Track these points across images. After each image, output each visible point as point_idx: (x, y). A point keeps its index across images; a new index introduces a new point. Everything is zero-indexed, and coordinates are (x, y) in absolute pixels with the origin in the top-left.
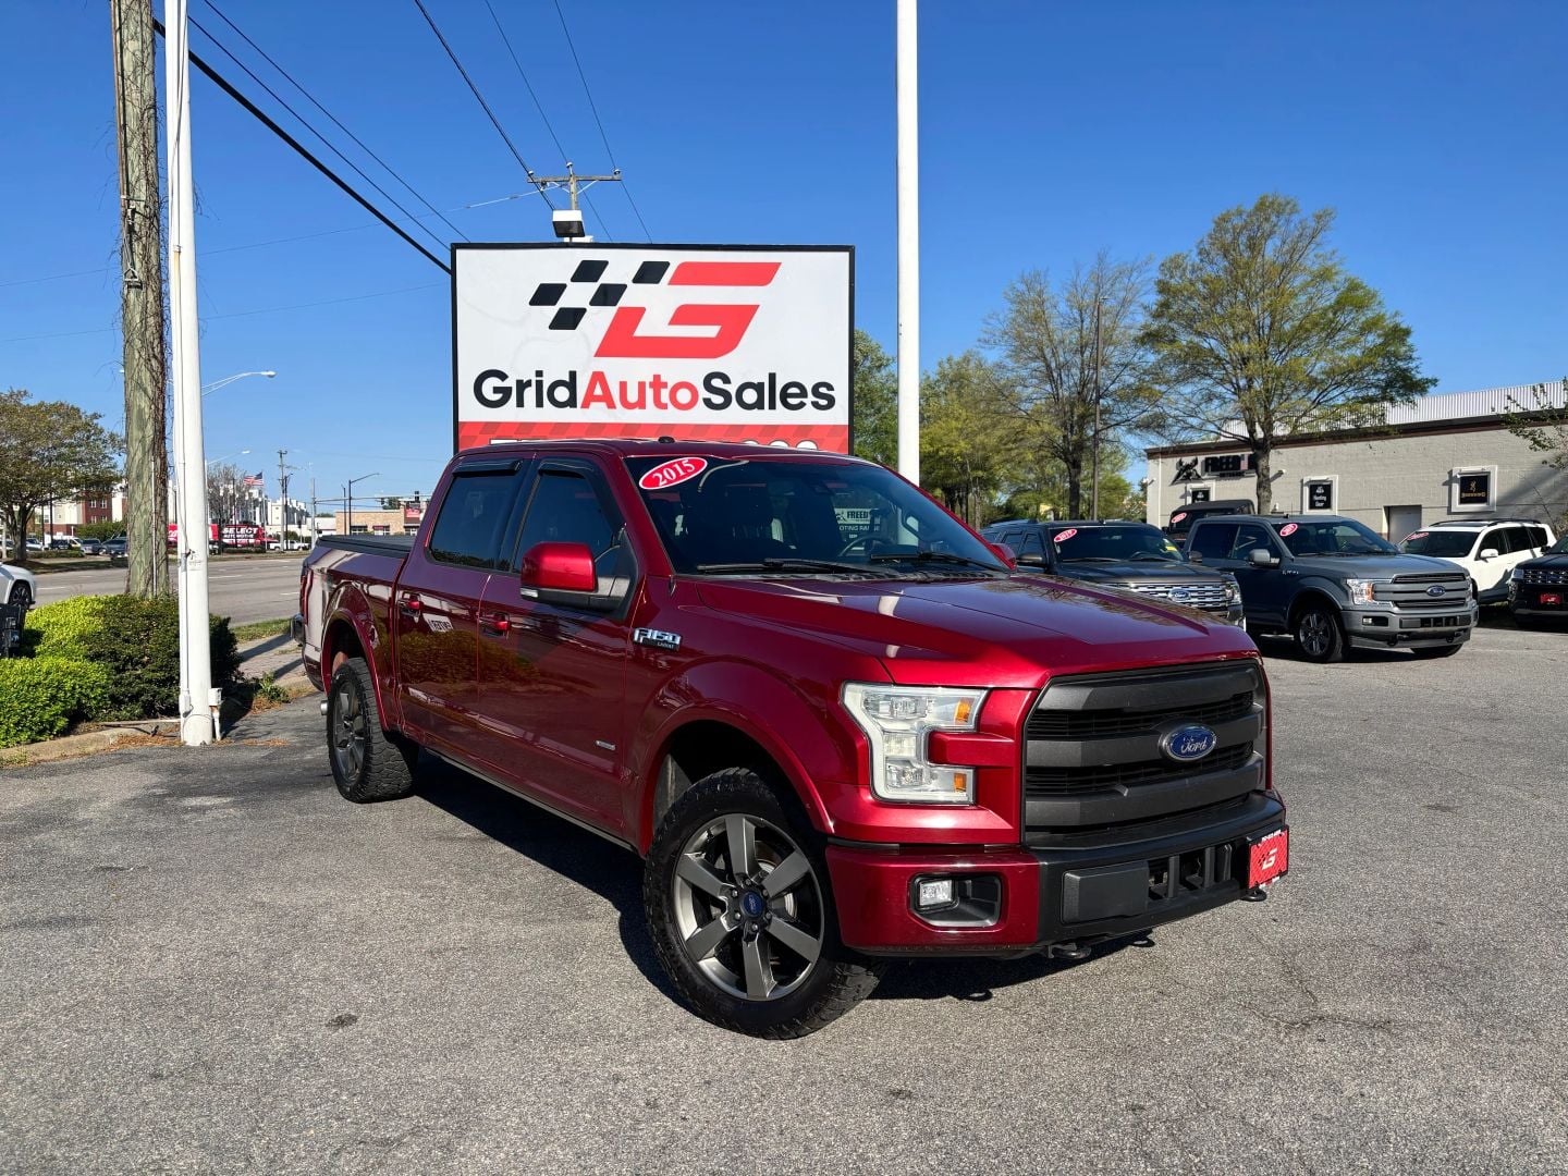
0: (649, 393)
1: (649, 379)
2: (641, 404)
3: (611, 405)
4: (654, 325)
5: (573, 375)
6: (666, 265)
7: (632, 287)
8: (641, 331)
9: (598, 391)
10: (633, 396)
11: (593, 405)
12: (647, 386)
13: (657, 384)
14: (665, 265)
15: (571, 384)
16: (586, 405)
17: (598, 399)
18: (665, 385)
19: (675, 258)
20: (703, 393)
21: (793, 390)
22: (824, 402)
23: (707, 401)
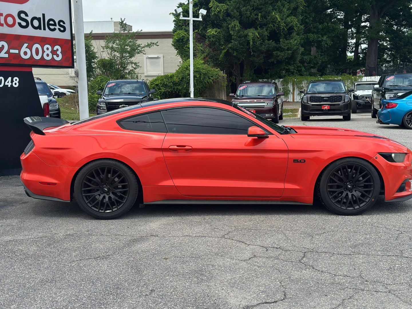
21: (51, 22)
22: (62, 29)
23: (20, 24)
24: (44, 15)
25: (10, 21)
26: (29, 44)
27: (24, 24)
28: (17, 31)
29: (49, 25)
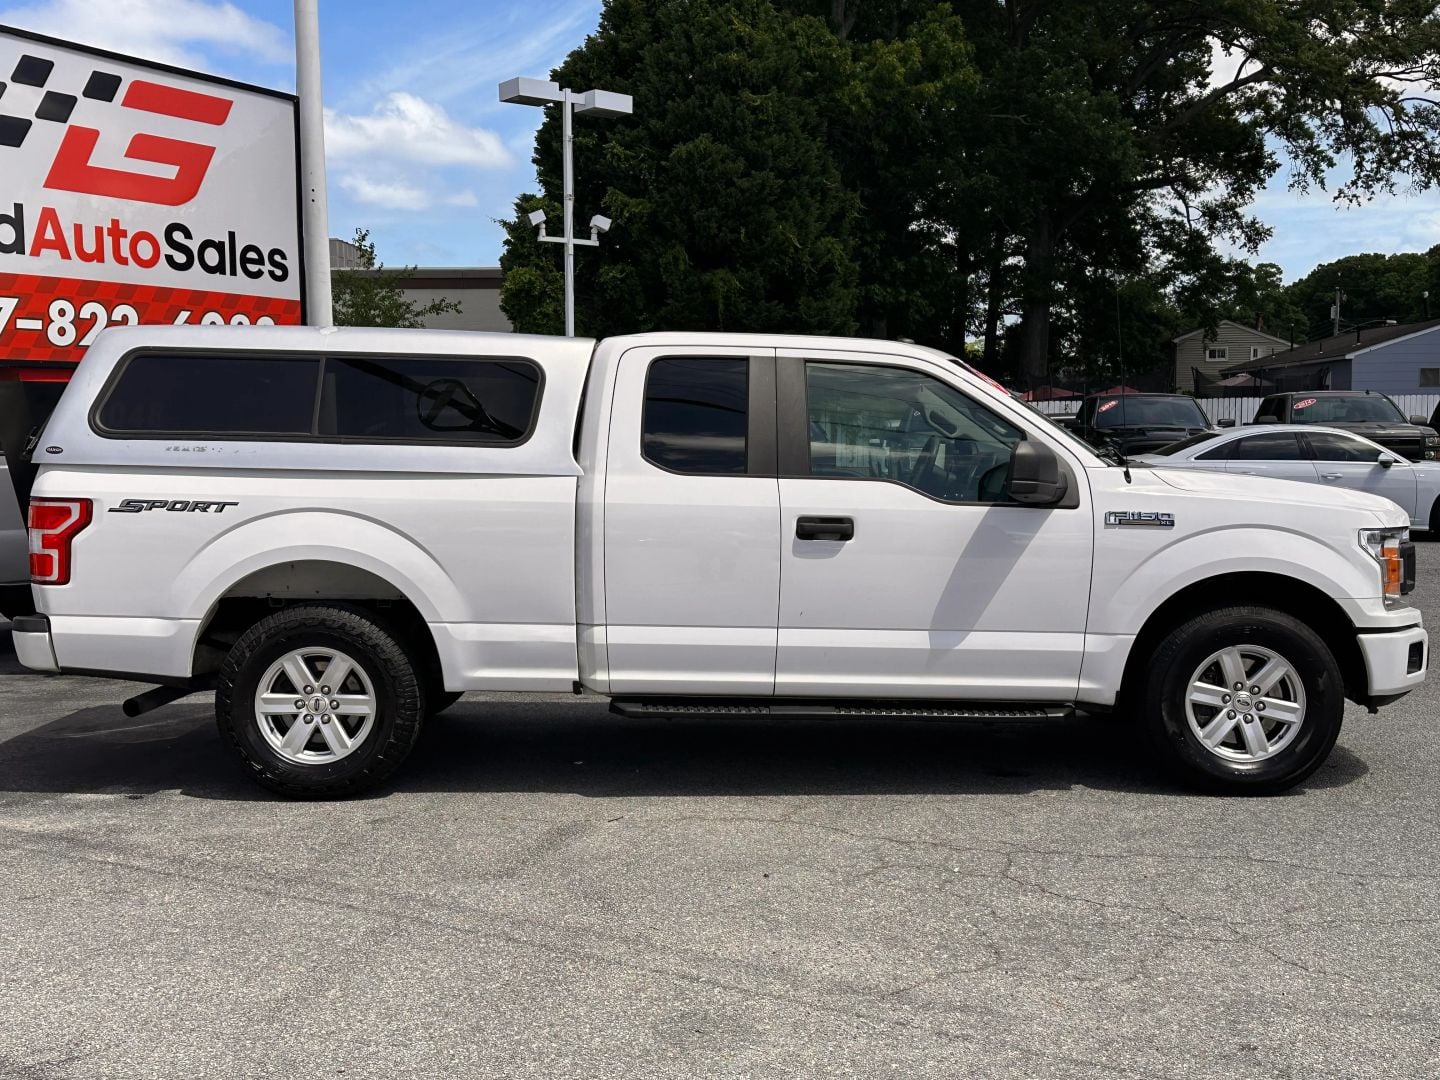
0: (108, 241)
1: (107, 225)
2: (98, 256)
3: (66, 255)
4: (108, 155)
5: (19, 208)
6: (118, 80)
7: (82, 102)
8: (95, 161)
9: (50, 235)
10: (90, 246)
11: (44, 251)
12: (105, 232)
13: (117, 232)
14: (116, 81)
15: (17, 222)
16: (35, 252)
17: (50, 245)
18: (124, 234)
19: (128, 76)
20: (166, 249)
21: (252, 255)
22: (279, 272)
23: (169, 259)
24: (232, 235)
25: (145, 250)
26: (192, 311)
27: (180, 258)
28: (162, 276)
29: (245, 261)
